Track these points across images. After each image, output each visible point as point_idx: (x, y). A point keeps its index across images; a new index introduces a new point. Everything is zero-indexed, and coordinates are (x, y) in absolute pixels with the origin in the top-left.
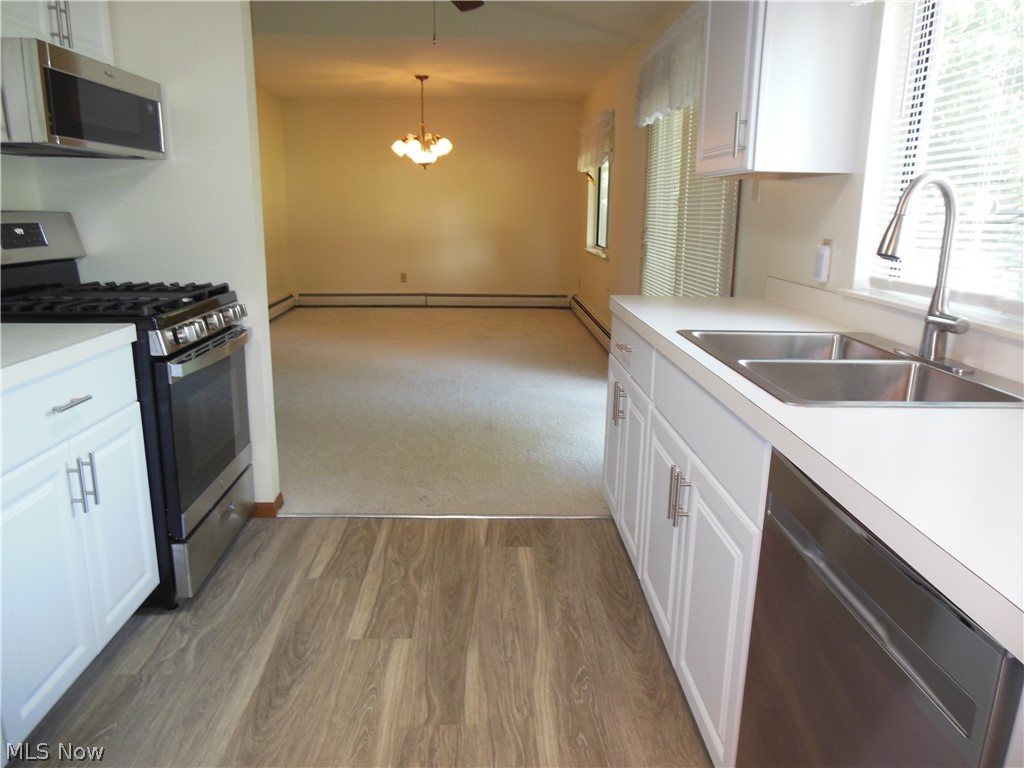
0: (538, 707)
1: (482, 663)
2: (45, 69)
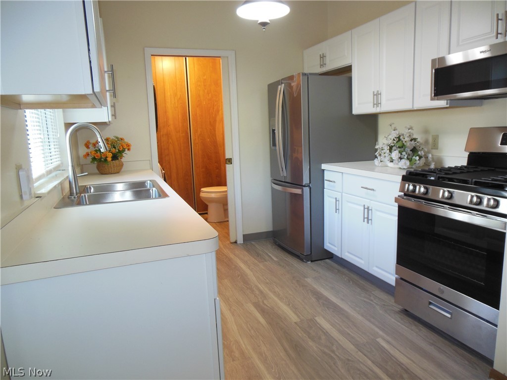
2: (435, 70)
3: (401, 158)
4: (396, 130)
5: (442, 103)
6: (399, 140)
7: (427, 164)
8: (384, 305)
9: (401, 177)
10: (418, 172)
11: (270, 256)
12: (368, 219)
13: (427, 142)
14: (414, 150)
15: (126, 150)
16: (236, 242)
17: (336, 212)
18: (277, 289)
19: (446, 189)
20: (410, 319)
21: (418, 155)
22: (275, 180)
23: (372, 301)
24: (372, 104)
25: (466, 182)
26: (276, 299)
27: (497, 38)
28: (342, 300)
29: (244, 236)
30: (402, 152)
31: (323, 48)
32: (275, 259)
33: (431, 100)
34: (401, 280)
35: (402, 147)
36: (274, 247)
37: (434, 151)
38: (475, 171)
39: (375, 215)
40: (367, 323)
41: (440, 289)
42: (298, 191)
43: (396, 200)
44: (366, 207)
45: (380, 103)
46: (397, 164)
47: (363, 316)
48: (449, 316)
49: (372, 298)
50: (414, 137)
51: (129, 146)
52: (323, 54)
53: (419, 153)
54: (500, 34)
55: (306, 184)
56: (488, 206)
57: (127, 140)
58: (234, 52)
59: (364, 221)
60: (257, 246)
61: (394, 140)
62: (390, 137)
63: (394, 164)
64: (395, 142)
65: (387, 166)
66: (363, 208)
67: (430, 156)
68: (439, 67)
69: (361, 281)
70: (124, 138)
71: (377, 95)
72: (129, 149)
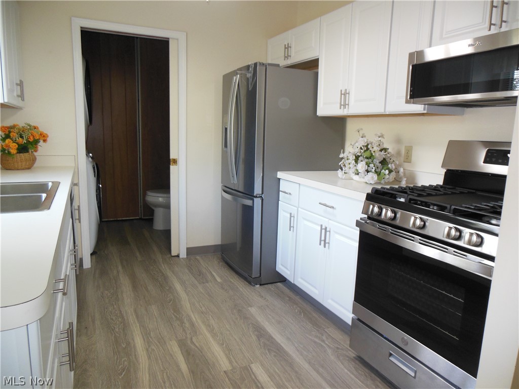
0: (145, 352)
1: (178, 366)
2: (413, 66)
3: (368, 171)
4: (365, 137)
5: (418, 108)
6: (368, 149)
7: (397, 180)
8: (338, 348)
9: (365, 195)
10: (385, 190)
11: (213, 276)
12: (324, 242)
13: (399, 153)
14: (384, 162)
15: (41, 141)
16: (178, 256)
17: (290, 230)
18: (212, 322)
19: (418, 216)
20: (367, 370)
21: (388, 169)
22: (226, 187)
23: (323, 341)
24: (339, 105)
25: (442, 208)
26: (208, 335)
27: (490, 30)
28: (288, 339)
29: (188, 249)
30: (370, 163)
31: (289, 37)
32: (219, 280)
33: (406, 103)
34: (359, 321)
35: (371, 157)
36: (221, 263)
37: (406, 165)
38: (453, 193)
39: (334, 238)
40: (314, 374)
41: (403, 339)
42: (248, 202)
43: (358, 224)
44: (324, 227)
45: (348, 105)
46: (363, 178)
47: (310, 363)
48: (413, 374)
49: (324, 338)
50: (385, 146)
51: (44, 136)
52: (288, 44)
53: (390, 166)
54: (494, 25)
55: (257, 194)
56: (469, 243)
57: (42, 129)
58: (185, 34)
59: (320, 244)
60: (201, 261)
61: (361, 148)
62: (357, 144)
63: (360, 178)
64: (362, 151)
65: (352, 179)
66: (319, 228)
67: (402, 170)
68: (417, 63)
69: (314, 314)
70: (39, 127)
71: (345, 94)
72: (45, 141)
